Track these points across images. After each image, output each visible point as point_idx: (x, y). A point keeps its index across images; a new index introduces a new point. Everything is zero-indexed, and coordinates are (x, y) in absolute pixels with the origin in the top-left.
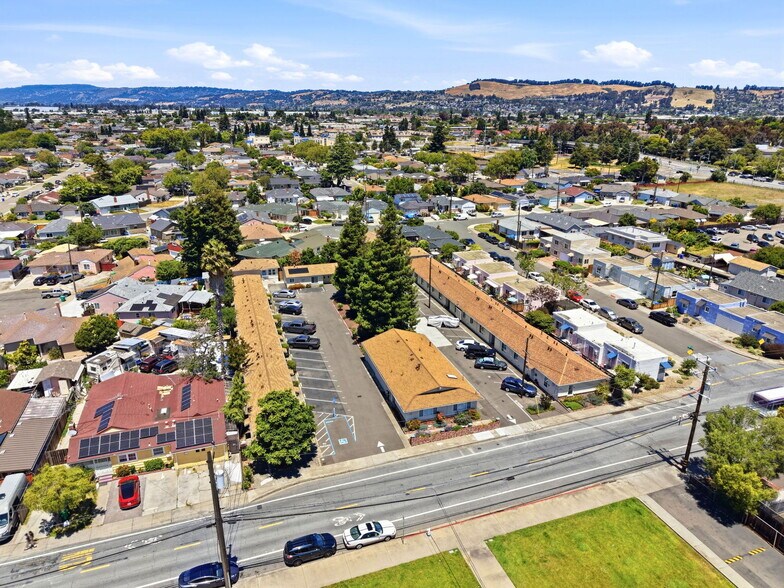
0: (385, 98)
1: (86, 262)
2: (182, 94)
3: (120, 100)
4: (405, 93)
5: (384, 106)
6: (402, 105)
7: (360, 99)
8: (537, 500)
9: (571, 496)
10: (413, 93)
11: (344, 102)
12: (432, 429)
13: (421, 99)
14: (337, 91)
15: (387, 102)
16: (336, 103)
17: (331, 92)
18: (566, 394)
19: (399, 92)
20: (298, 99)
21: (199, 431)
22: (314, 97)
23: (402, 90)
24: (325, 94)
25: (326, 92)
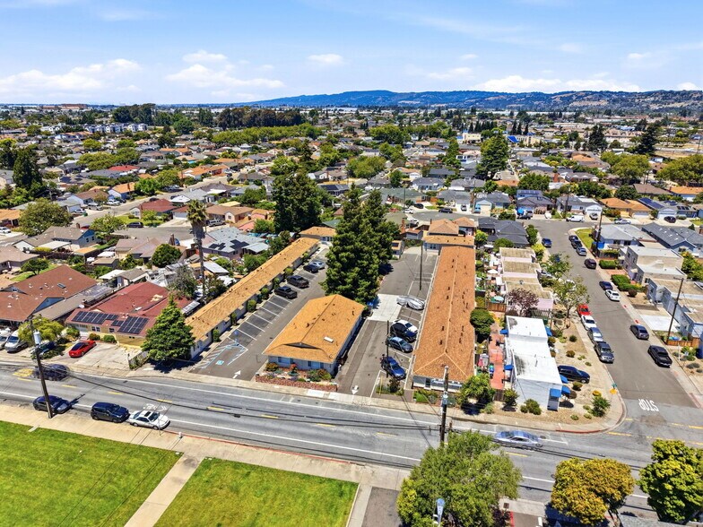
0: (652, 99)
1: (229, 214)
2: (455, 97)
3: (408, 102)
4: (679, 93)
5: (648, 107)
6: (671, 106)
7: (623, 100)
8: (280, 450)
9: (309, 460)
10: (689, 92)
11: (604, 103)
12: (286, 375)
13: (698, 99)
14: (601, 92)
15: (653, 102)
16: (595, 103)
17: (593, 93)
18: (423, 386)
19: (671, 92)
20: (558, 100)
21: (136, 325)
22: (574, 98)
23: (675, 90)
24: (587, 95)
25: (587, 93)
